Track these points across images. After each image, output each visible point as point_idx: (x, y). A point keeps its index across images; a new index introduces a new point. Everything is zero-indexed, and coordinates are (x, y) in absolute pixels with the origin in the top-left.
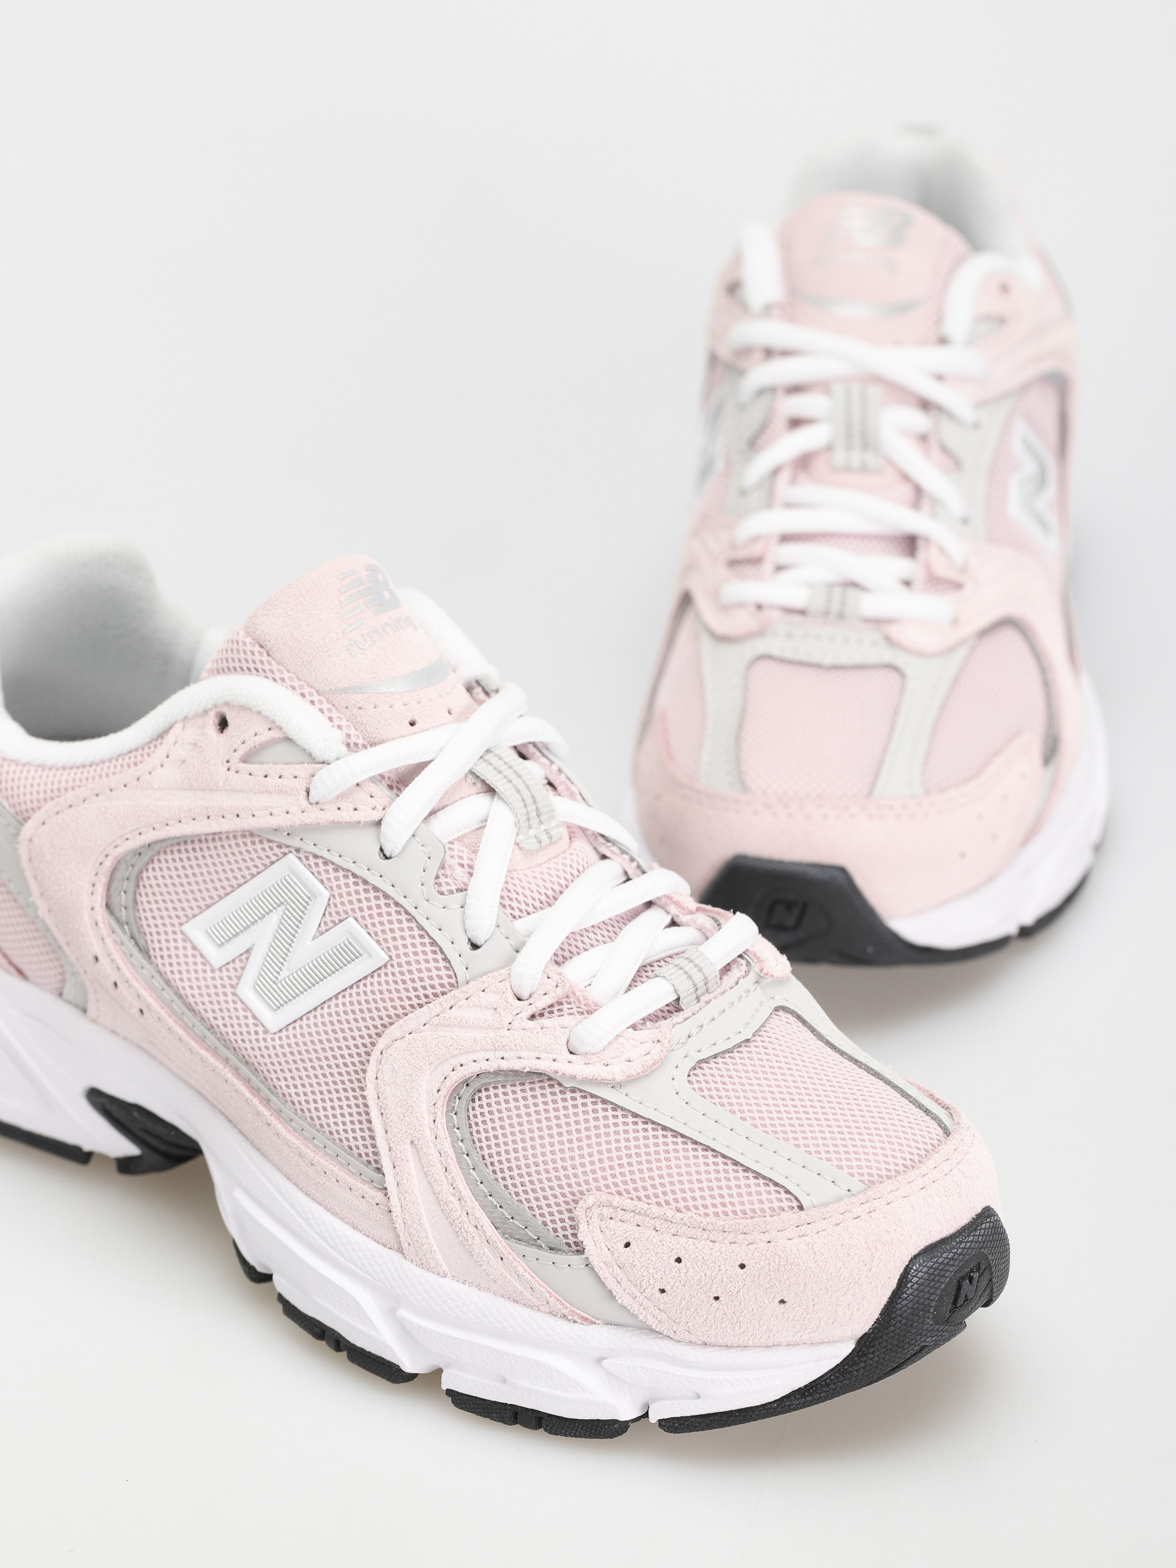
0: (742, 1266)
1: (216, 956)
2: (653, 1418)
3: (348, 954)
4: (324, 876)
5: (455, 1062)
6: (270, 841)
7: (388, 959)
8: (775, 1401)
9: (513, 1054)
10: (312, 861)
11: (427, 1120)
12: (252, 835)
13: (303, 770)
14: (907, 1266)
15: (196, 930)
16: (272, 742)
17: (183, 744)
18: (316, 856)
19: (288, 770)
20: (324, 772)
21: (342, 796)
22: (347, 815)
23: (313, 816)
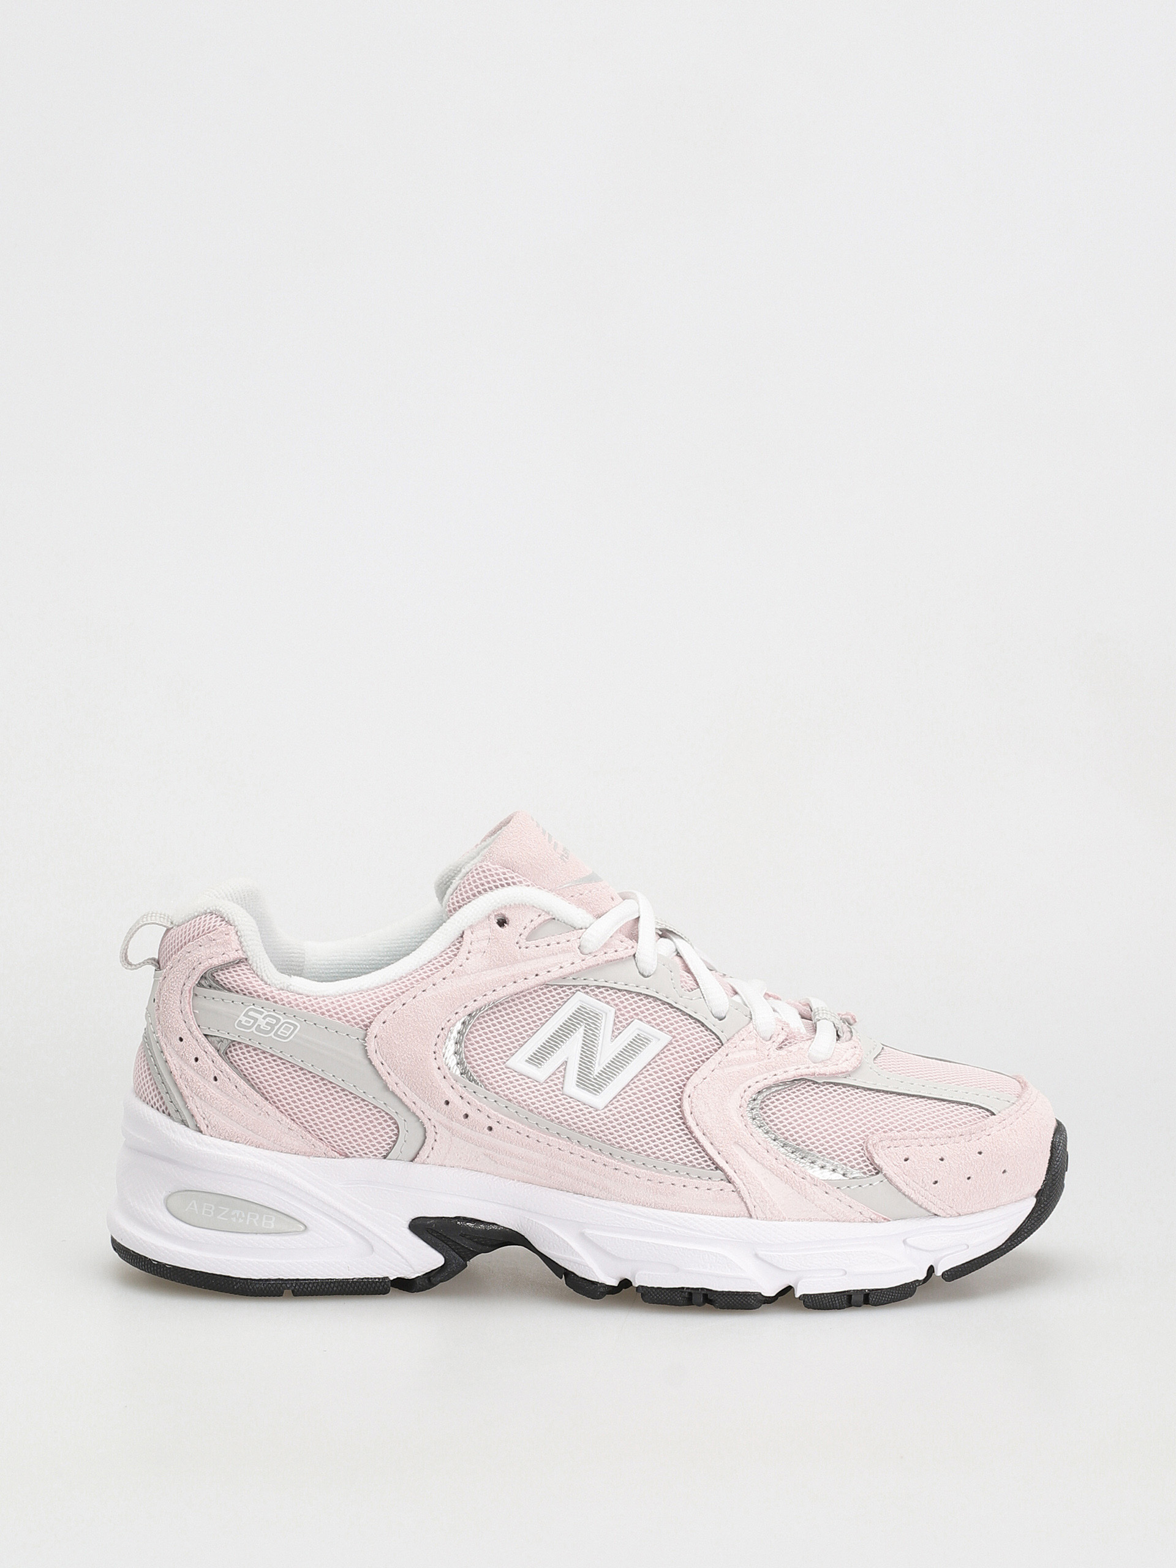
0: (980, 1153)
1: (540, 1073)
2: (939, 1272)
3: (638, 1044)
4: (609, 999)
5: (745, 1086)
6: (561, 987)
7: (672, 1038)
8: (1003, 1244)
9: (782, 1070)
10: (597, 991)
11: (741, 1125)
12: (547, 986)
13: (573, 936)
14: (1053, 1141)
15: (519, 1061)
16: (545, 922)
17: (478, 941)
18: (598, 987)
19: (563, 938)
20: (586, 935)
21: (605, 945)
22: (611, 955)
23: (590, 961)
